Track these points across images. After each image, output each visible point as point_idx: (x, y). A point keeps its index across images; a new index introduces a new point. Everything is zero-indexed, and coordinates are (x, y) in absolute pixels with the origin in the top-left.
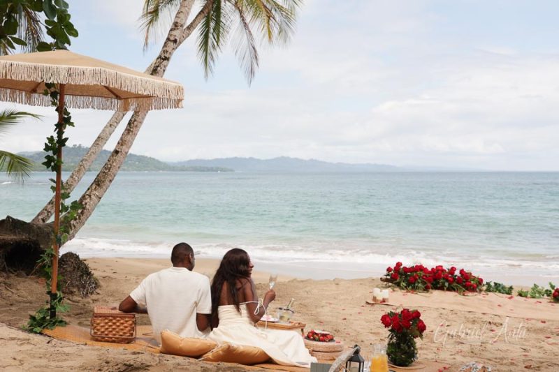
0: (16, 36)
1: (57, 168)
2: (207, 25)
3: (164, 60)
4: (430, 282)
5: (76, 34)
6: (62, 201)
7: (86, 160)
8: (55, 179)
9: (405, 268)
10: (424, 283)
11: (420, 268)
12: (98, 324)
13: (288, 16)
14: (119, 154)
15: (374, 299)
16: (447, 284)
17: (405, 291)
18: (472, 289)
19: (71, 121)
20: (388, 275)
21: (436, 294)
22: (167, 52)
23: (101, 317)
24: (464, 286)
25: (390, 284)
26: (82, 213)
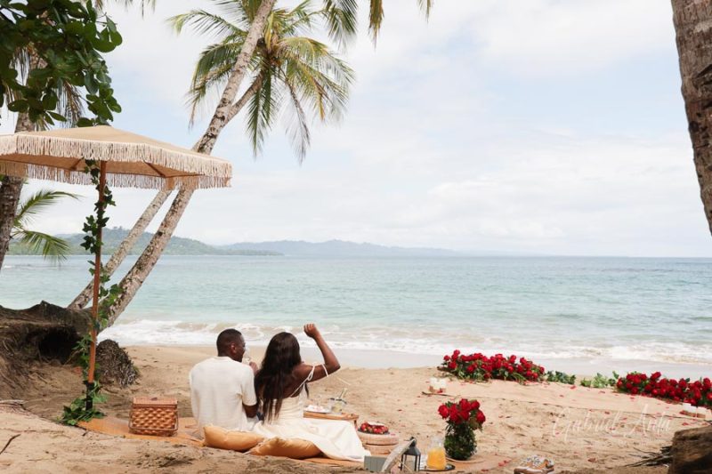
0: (56, 111)
1: (96, 250)
2: (256, 102)
3: (211, 137)
4: (489, 371)
5: (119, 110)
6: (101, 284)
7: (127, 242)
8: (94, 261)
9: (463, 356)
10: (483, 372)
11: (479, 356)
12: (137, 416)
13: (341, 94)
14: (163, 236)
15: (431, 389)
16: (506, 373)
17: (463, 381)
18: (533, 378)
19: (113, 200)
20: (445, 364)
21: (496, 383)
22: (214, 129)
23: (140, 408)
24: (524, 376)
25: (448, 373)
26: (122, 298)
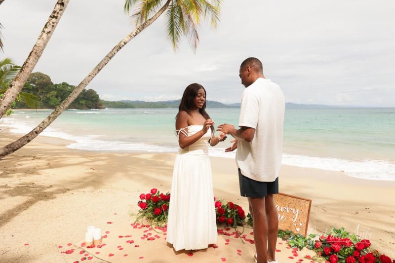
3: (52, 18)
22: (56, 12)
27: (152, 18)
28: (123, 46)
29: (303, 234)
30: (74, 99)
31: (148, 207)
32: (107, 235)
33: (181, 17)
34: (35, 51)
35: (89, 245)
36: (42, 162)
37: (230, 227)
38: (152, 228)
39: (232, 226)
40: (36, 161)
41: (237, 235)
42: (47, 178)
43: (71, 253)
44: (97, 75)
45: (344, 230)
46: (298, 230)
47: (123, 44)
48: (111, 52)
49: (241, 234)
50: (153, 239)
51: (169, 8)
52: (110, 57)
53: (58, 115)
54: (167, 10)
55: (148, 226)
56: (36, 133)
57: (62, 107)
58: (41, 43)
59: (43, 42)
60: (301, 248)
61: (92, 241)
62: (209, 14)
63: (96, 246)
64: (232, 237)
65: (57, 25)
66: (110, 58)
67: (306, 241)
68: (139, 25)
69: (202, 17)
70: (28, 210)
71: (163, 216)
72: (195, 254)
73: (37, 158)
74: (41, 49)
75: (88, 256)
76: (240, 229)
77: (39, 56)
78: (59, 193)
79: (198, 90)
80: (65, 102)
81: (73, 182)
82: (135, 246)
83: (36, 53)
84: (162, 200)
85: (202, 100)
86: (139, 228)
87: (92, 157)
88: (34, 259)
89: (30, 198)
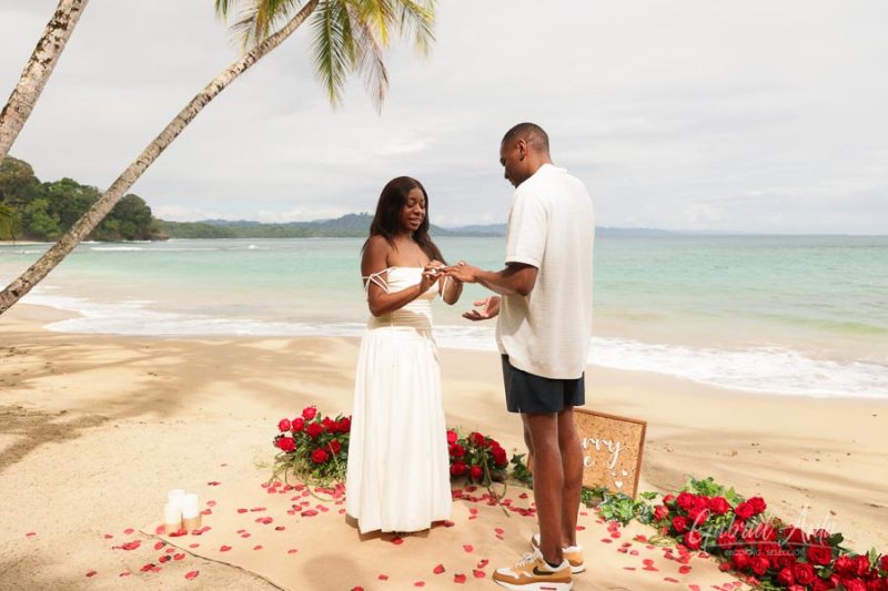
3: (55, 27)
27: (282, 31)
28: (216, 94)
29: (629, 493)
30: (103, 215)
31: (298, 446)
32: (213, 509)
33: (347, 29)
34: (14, 104)
35: (175, 531)
36: (32, 362)
37: (475, 485)
38: (309, 491)
39: (480, 481)
40: (17, 359)
41: (493, 499)
42: (48, 394)
43: (134, 548)
44: (157, 160)
45: (714, 482)
46: (619, 484)
47: (215, 89)
48: (187, 109)
49: (500, 498)
50: (313, 514)
51: (318, 10)
52: (185, 119)
53: (68, 253)
54: (314, 14)
55: (299, 488)
56: (16, 293)
57: (76, 235)
58: (28, 85)
59: (34, 83)
60: (626, 522)
61: (180, 521)
62: (411, 25)
63: (190, 533)
64: (483, 504)
65: (67, 46)
66: (186, 122)
67: (636, 508)
68: (251, 47)
69: (393, 30)
70: (21, 464)
71: (331, 466)
72: (406, 540)
73: (20, 353)
74: (29, 98)
75: (175, 554)
76: (498, 488)
77: (25, 117)
78: (85, 426)
79: (408, 191)
80: (82, 223)
81: (111, 403)
82: (277, 529)
83: (17, 109)
84: (329, 431)
85: (417, 214)
86: (281, 492)
87: (147, 347)
88: (52, 563)
89: (22, 437)
